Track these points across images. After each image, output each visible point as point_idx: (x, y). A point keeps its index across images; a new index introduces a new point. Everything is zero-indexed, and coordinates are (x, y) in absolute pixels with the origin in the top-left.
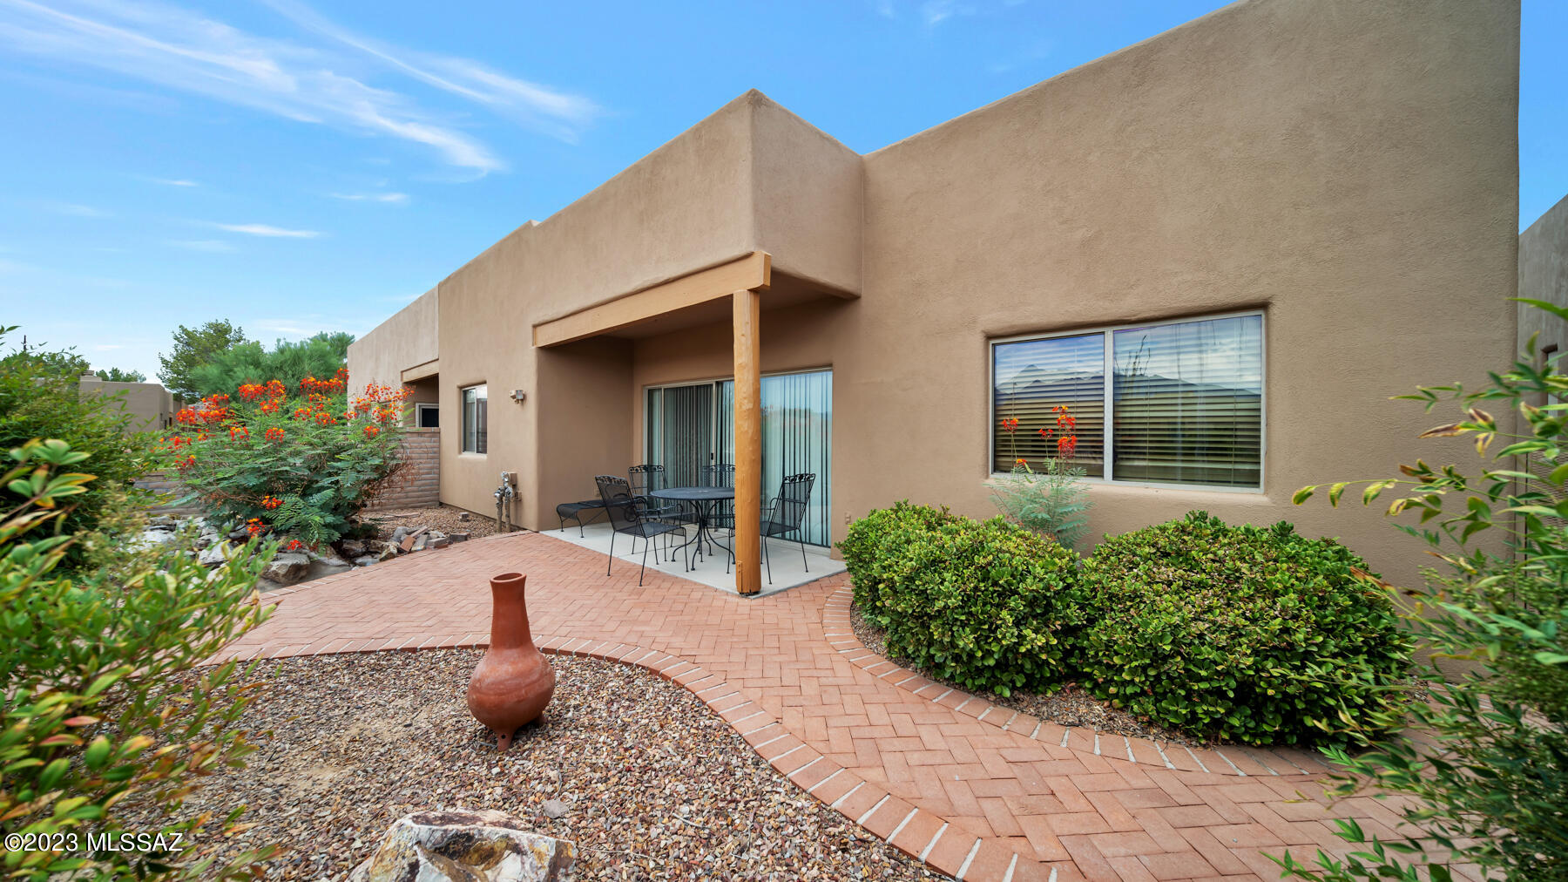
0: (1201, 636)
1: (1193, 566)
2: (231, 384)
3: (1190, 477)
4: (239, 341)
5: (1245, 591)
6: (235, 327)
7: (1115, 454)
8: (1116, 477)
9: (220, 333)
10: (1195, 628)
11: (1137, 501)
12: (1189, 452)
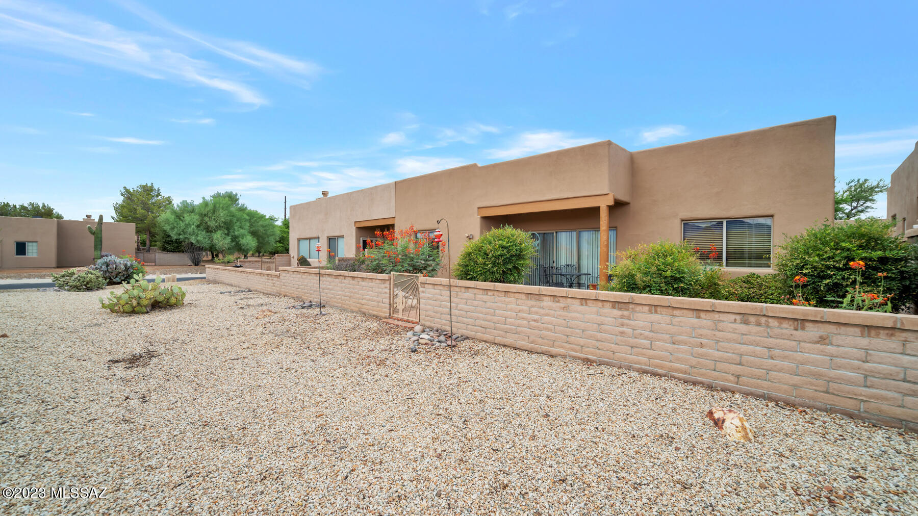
0: (754, 297)
1: (752, 284)
2: (182, 224)
3: (750, 265)
4: (157, 196)
5: (764, 287)
6: (156, 187)
7: (727, 260)
8: (727, 266)
9: (148, 190)
10: (752, 295)
11: (734, 273)
12: (750, 258)
